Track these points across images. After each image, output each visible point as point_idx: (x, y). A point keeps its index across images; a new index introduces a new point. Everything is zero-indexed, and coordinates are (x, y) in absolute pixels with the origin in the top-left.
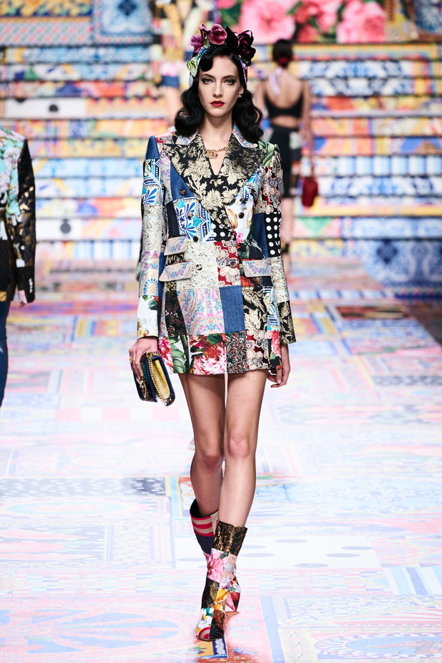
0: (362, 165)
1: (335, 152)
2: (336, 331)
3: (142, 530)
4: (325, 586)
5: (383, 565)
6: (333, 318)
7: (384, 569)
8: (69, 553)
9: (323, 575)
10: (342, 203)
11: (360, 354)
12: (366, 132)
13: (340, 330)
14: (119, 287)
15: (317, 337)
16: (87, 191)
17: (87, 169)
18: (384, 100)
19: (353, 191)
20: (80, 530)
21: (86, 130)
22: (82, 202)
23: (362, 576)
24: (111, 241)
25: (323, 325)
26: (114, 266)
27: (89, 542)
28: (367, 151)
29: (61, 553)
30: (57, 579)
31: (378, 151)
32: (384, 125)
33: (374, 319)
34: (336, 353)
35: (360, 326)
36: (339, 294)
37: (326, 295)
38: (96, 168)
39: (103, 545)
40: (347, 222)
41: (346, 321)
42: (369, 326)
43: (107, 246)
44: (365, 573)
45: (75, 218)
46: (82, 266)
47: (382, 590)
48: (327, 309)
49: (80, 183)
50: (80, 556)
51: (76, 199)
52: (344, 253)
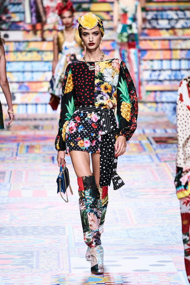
0: (166, 64)
1: (151, 58)
2: (153, 150)
3: (54, 253)
4: (148, 281)
5: (178, 270)
6: (151, 143)
7: (179, 272)
8: (16, 265)
9: (147, 276)
10: (155, 84)
11: (165, 162)
12: (167, 47)
13: (155, 150)
14: (40, 128)
15: (143, 153)
16: (23, 78)
17: (23, 67)
18: (177, 31)
19: (161, 78)
20: (21, 253)
21: (23, 47)
22: (21, 84)
23: (167, 276)
24: (36, 104)
25: (146, 147)
26: (38, 117)
27: (26, 259)
28: (168, 57)
29: (12, 265)
30: (10, 278)
31: (174, 57)
32: (177, 44)
33: (172, 143)
34: (153, 161)
35: (165, 147)
36: (154, 131)
37: (147, 131)
38: (28, 67)
39: (33, 261)
40: (158, 94)
41: (158, 145)
42: (170, 148)
43: (34, 106)
44: (169, 274)
45: (17, 92)
46: (21, 117)
47: (178, 283)
48: (148, 138)
49: (20, 74)
50: (22, 267)
51: (18, 82)
52: (157, 110)
